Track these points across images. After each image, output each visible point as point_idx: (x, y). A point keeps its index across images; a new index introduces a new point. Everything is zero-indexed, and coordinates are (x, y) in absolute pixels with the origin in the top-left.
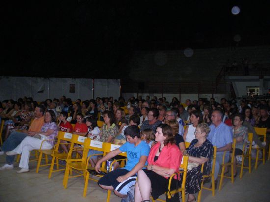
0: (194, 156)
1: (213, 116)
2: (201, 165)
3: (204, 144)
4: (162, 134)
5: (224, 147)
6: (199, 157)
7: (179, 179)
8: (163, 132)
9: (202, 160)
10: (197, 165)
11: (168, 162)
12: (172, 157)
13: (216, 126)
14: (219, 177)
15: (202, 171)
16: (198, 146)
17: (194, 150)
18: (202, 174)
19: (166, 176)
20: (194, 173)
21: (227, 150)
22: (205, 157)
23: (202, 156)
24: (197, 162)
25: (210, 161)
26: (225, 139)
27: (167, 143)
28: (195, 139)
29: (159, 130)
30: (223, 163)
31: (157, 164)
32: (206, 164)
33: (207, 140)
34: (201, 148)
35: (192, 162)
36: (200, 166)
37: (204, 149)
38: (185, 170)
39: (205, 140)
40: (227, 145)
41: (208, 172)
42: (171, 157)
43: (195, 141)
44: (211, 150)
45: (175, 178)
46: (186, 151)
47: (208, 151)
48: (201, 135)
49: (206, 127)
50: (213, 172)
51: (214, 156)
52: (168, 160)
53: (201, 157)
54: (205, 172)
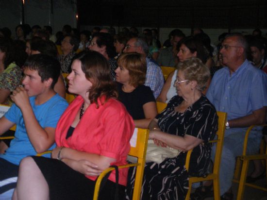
0: (171, 131)
1: (226, 47)
2: (186, 153)
3: (196, 105)
4: (82, 76)
5: (247, 116)
6: (181, 134)
7: (123, 181)
8: (84, 69)
9: (188, 143)
10: (176, 153)
11: (97, 140)
12: (106, 130)
13: (232, 70)
14: (235, 186)
15: (187, 166)
16: (183, 111)
17: (171, 119)
18: (186, 174)
19: (91, 173)
20: (167, 171)
21: (256, 123)
22: (195, 135)
23: (189, 133)
24: (175, 147)
25: (208, 147)
26: (250, 100)
27: (97, 97)
28: (176, 94)
29: (78, 65)
30: (244, 154)
31: (72, 146)
32: (196, 151)
33: (203, 98)
34: (188, 114)
35: (164, 145)
36: (182, 156)
37: (194, 116)
38: (140, 161)
39: (198, 97)
40: (253, 112)
41: (201, 171)
42: (103, 129)
43: (178, 100)
44: (210, 121)
45: (113, 177)
46: (157, 120)
47: (202, 122)
48: (188, 87)
49: (195, 69)
50: (215, 171)
51: (220, 133)
52: (96, 135)
53: (186, 135)
54: (195, 170)
